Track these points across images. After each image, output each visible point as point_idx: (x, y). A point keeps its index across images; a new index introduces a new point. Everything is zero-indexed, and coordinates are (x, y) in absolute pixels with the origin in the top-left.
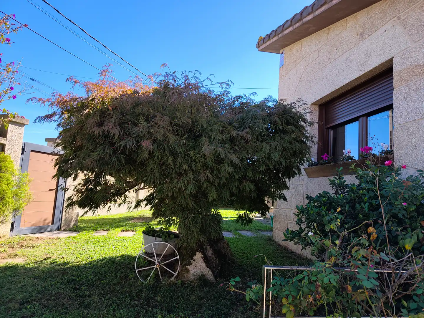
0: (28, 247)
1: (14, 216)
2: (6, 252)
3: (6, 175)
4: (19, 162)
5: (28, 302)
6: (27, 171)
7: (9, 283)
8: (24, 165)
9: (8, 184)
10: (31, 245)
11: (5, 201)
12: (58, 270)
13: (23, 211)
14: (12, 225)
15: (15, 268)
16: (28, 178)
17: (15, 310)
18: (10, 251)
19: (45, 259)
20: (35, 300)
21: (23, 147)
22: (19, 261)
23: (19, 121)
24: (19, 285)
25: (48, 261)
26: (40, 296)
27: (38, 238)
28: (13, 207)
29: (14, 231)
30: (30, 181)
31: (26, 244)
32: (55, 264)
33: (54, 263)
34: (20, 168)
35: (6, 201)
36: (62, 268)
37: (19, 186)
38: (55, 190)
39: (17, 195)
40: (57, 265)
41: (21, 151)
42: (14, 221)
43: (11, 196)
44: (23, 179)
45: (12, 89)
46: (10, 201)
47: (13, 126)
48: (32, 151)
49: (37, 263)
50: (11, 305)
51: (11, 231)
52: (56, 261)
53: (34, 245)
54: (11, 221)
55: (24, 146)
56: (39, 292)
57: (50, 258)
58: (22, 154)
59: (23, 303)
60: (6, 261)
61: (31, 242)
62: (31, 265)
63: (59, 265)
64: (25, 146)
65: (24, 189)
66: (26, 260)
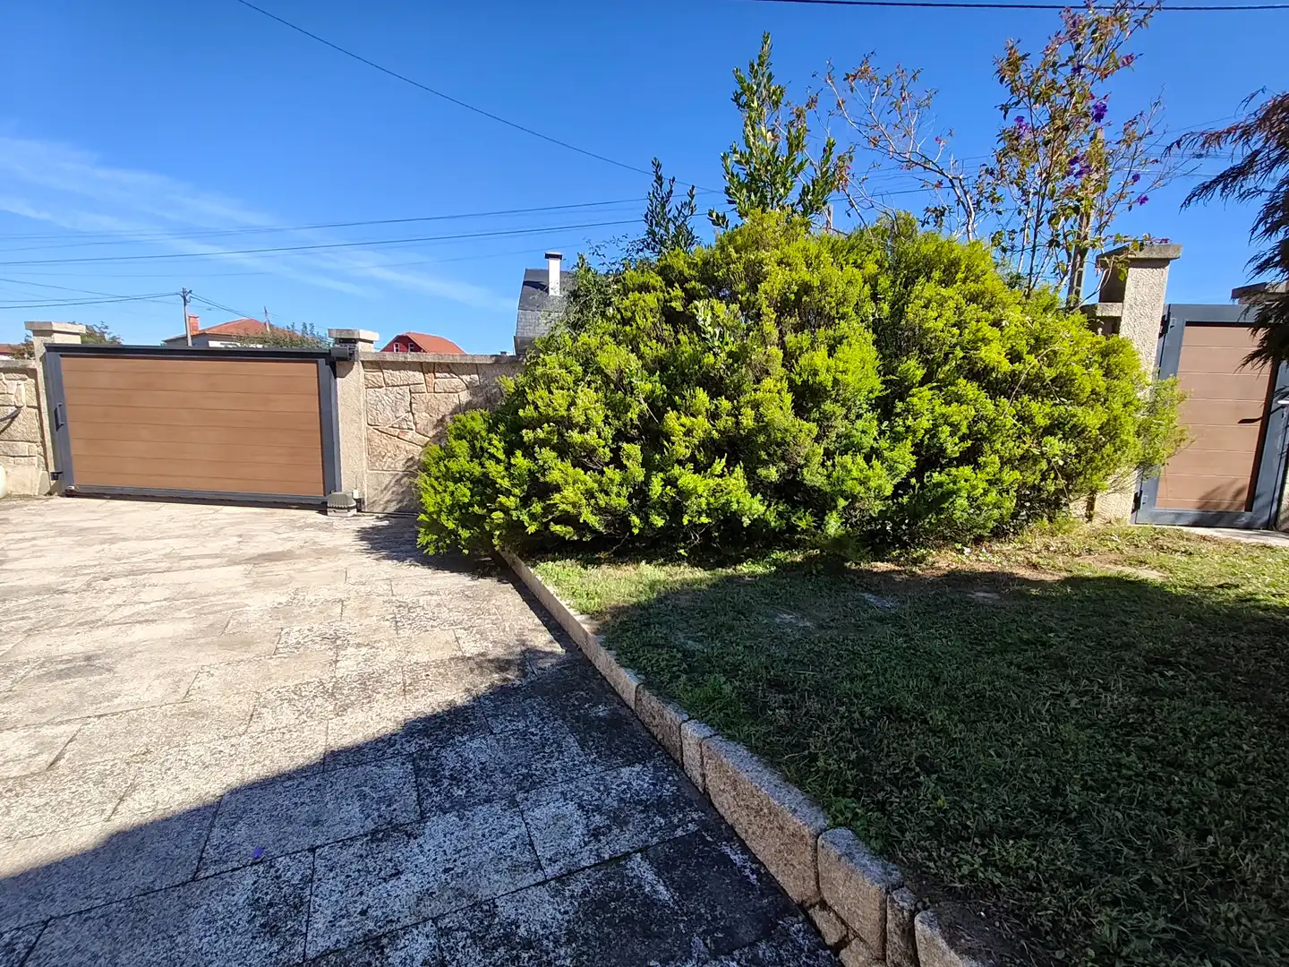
0: (1176, 551)
1: (1142, 478)
2: (1122, 553)
3: (1123, 384)
4: (1154, 355)
5: (1168, 665)
6: (1175, 375)
7: (1126, 612)
8: (1167, 360)
9: (1125, 406)
10: (1183, 549)
11: (1118, 441)
12: (1262, 620)
13: (1162, 468)
14: (1137, 500)
15: (1140, 587)
16: (1177, 391)
17: (1135, 668)
18: (1129, 551)
19: (1221, 586)
20: (1186, 665)
21: (1164, 317)
22: (1151, 575)
23: (1155, 256)
24: (1148, 623)
25: (1232, 593)
26: (1201, 662)
27: (1204, 538)
28: (1138, 455)
29: (1140, 513)
30: (1182, 398)
31: (1170, 545)
32: (1252, 603)
33: (1249, 600)
34: (1158, 368)
35: (1122, 441)
36: (1273, 618)
37: (1152, 409)
38: (1260, 422)
39: (1147, 430)
40: (1259, 608)
41: (1158, 328)
42: (1141, 492)
43: (1133, 429)
44: (1163, 393)
45: (1136, 178)
46: (1131, 440)
47: (1139, 270)
48: (1189, 324)
49: (1196, 589)
50: (1126, 655)
51: (1133, 511)
52: (1257, 597)
53: (1191, 550)
54: (1134, 489)
55: (1166, 313)
56: (1200, 653)
57: (1237, 587)
58: (1161, 335)
59: (1156, 662)
60: (1120, 568)
61: (1182, 543)
62: (1179, 589)
63: (1267, 608)
64: (1169, 313)
65: (1165, 417)
66: (1168, 578)
